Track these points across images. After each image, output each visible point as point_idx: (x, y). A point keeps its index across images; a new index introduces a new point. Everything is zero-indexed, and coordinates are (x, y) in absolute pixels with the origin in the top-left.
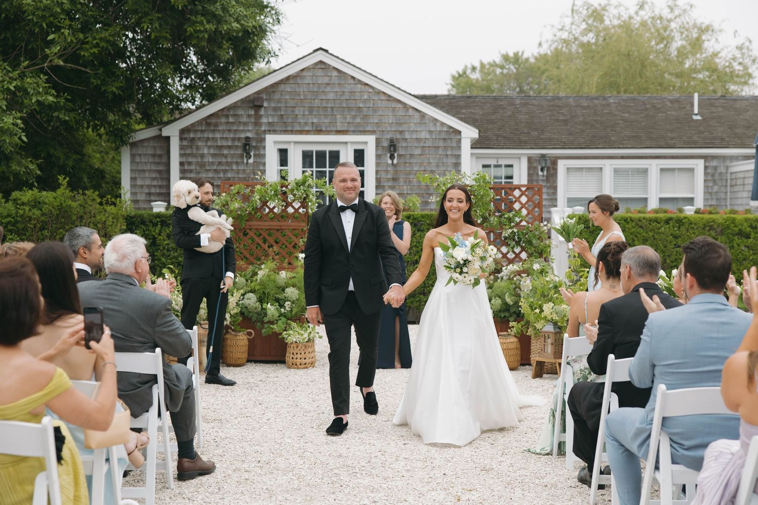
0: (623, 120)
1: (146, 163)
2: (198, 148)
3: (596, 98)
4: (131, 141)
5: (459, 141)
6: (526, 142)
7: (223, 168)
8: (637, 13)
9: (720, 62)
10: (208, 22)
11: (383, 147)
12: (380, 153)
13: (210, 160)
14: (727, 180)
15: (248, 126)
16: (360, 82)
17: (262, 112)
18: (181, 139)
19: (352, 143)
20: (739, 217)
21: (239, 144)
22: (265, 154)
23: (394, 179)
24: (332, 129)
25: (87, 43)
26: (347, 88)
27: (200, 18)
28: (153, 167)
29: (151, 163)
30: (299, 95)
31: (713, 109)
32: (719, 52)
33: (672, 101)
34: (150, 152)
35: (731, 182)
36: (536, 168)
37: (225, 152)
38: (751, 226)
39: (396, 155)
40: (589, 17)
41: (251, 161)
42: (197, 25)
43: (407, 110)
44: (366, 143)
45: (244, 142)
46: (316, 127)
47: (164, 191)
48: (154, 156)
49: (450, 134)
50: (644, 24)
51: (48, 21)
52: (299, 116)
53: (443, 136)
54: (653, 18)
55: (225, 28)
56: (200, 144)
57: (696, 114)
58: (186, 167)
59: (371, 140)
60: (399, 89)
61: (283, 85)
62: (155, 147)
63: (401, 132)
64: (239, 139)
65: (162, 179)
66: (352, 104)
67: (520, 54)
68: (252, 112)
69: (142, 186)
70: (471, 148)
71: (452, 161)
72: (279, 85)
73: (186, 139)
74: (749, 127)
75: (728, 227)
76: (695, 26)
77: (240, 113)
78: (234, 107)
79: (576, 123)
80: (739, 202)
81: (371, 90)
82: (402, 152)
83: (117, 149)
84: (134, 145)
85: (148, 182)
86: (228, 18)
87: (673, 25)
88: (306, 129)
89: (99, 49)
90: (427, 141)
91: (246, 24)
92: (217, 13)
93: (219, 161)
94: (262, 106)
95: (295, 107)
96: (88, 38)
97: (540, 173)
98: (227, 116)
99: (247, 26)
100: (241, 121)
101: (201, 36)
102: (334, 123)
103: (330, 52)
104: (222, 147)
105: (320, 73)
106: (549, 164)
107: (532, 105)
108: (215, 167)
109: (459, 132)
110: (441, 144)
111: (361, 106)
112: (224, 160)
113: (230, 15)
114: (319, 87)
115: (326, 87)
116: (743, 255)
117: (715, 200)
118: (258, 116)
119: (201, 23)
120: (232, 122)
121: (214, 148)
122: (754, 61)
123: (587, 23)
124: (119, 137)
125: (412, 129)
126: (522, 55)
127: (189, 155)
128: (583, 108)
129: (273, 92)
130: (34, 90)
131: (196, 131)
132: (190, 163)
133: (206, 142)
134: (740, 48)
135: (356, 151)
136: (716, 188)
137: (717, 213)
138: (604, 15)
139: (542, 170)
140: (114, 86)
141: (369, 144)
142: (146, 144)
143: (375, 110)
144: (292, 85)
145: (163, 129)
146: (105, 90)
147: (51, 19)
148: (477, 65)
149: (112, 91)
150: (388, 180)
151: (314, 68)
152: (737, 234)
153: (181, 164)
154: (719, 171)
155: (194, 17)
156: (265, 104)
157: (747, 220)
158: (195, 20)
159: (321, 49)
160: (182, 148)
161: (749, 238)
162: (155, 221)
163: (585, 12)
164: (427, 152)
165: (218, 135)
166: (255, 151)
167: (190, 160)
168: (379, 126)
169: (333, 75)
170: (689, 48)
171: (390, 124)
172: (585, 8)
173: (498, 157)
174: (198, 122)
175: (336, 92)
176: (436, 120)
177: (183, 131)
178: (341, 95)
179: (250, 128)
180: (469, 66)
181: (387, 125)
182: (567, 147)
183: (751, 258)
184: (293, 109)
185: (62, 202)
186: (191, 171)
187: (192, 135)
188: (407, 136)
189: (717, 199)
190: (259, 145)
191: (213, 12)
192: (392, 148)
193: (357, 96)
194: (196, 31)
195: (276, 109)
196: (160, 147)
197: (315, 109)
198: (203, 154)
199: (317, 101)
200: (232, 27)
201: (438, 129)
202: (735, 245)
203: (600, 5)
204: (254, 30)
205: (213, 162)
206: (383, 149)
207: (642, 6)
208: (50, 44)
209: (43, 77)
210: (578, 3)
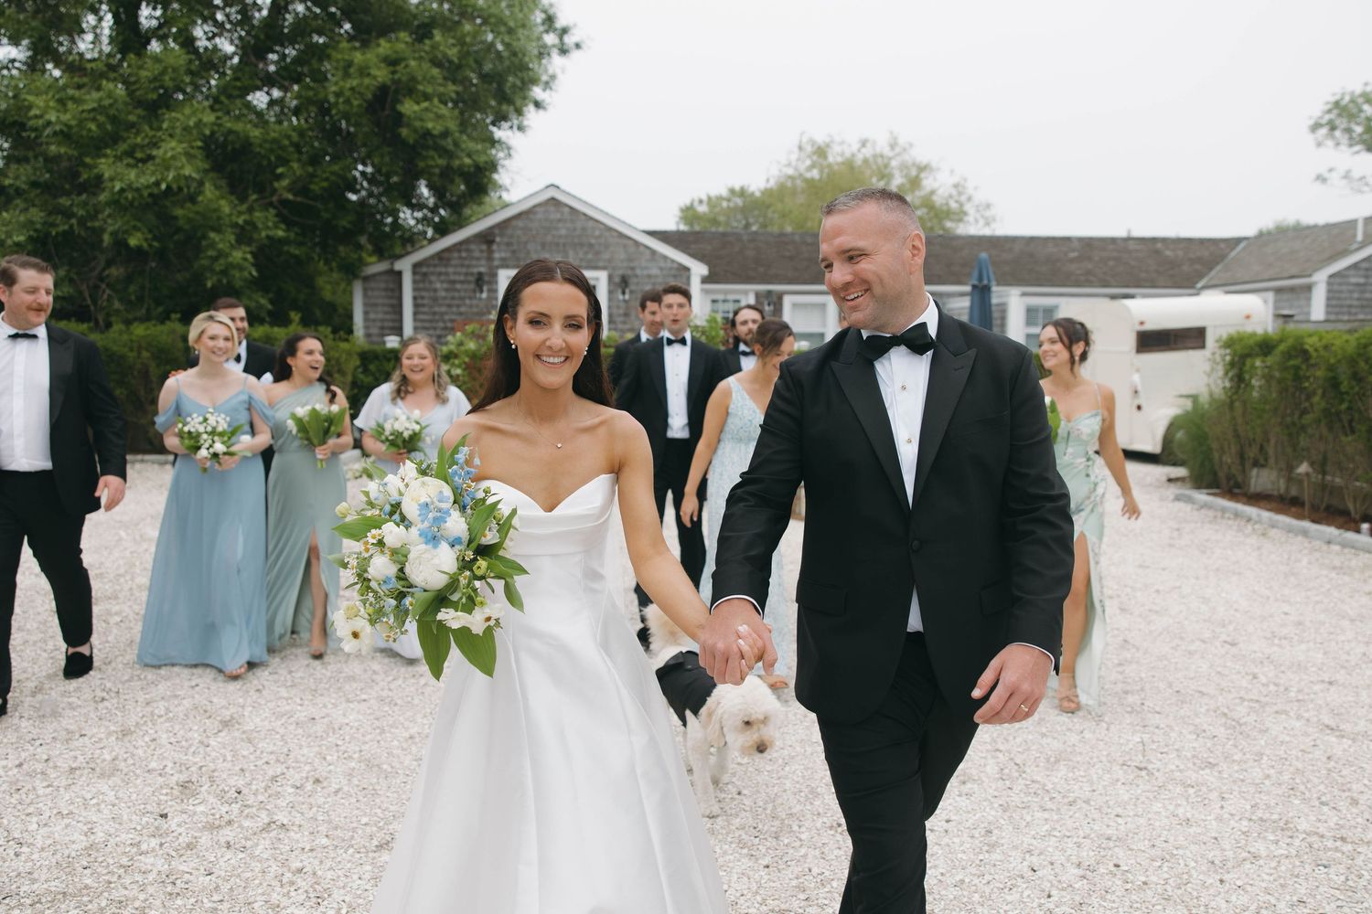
1: (379, 297)
2: (431, 282)
4: (363, 274)
5: (688, 278)
6: (753, 278)
7: (456, 302)
8: (859, 151)
9: (938, 200)
10: (440, 157)
11: (615, 282)
12: (612, 288)
13: (443, 294)
15: (481, 261)
16: (591, 219)
17: (495, 247)
18: (414, 273)
21: (472, 279)
22: (497, 289)
23: (626, 315)
25: (316, 176)
26: (579, 225)
27: (432, 153)
28: (386, 301)
29: (383, 297)
30: (531, 231)
32: (936, 190)
34: (382, 285)
37: (458, 286)
39: (627, 290)
40: (814, 154)
41: (484, 295)
42: (429, 159)
43: (637, 247)
44: (597, 279)
45: (477, 277)
47: (397, 324)
48: (386, 290)
49: (680, 270)
50: (866, 161)
51: (276, 154)
52: (531, 252)
53: (673, 272)
54: (875, 156)
55: (457, 163)
58: (419, 301)
59: (602, 275)
60: (629, 225)
61: (515, 220)
62: (388, 282)
63: (632, 269)
64: (472, 274)
65: (395, 313)
66: (584, 240)
67: (746, 188)
68: (484, 247)
69: (374, 320)
70: (701, 283)
72: (511, 221)
73: (418, 273)
74: (964, 265)
76: (914, 164)
77: (473, 248)
78: (467, 242)
81: (602, 226)
82: (633, 287)
83: (350, 283)
84: (366, 279)
85: (380, 316)
86: (459, 153)
87: (894, 163)
89: (329, 183)
90: (657, 277)
91: (478, 159)
92: (449, 147)
93: (452, 295)
94: (494, 242)
95: (528, 243)
96: (317, 170)
98: (459, 251)
99: (478, 161)
100: (473, 256)
101: (432, 170)
103: (561, 188)
104: (454, 282)
105: (552, 209)
106: (775, 299)
107: (759, 242)
108: (448, 302)
109: (687, 269)
111: (593, 241)
113: (462, 151)
114: (551, 223)
115: (558, 223)
118: (490, 252)
119: (433, 158)
120: (465, 258)
121: (446, 283)
122: (969, 199)
123: (811, 160)
124: (351, 271)
125: (642, 266)
126: (748, 189)
127: (422, 289)
129: (506, 227)
130: (263, 224)
131: (428, 266)
132: (422, 298)
133: (439, 276)
134: (956, 186)
138: (828, 152)
139: (769, 305)
140: (345, 221)
141: (600, 279)
142: (378, 278)
143: (607, 246)
144: (525, 221)
145: (395, 263)
146: (336, 225)
147: (280, 152)
148: (704, 198)
149: (343, 225)
150: (620, 315)
151: (546, 205)
153: (415, 298)
156: (498, 239)
159: (552, 185)
160: (415, 282)
162: (389, 356)
163: (810, 148)
165: (451, 270)
166: (488, 286)
167: (423, 294)
168: (611, 263)
169: (564, 211)
171: (622, 261)
172: (811, 144)
173: (726, 292)
174: (430, 256)
175: (568, 228)
176: (666, 256)
177: (416, 266)
178: (573, 231)
179: (482, 263)
180: (696, 199)
181: (619, 261)
182: (792, 282)
184: (525, 244)
186: (423, 305)
187: (425, 270)
188: (638, 272)
190: (492, 280)
191: (444, 148)
192: (624, 284)
193: (589, 232)
194: (428, 166)
195: (508, 244)
196: (392, 281)
197: (548, 244)
198: (436, 288)
199: (549, 237)
200: (464, 162)
201: (668, 266)
203: (824, 142)
205: (446, 297)
206: (615, 285)
207: (864, 143)
208: (279, 177)
209: (272, 211)
210: (805, 140)
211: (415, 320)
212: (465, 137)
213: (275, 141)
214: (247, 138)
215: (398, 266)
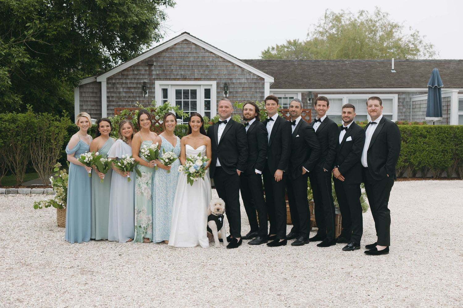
0: (353, 73)
1: (88, 97)
2: (117, 88)
3: (339, 61)
4: (79, 85)
5: (263, 84)
6: (300, 85)
7: (131, 99)
8: (358, 17)
9: (402, 43)
10: (120, 17)
11: (221, 87)
12: (219, 91)
13: (124, 95)
14: (410, 105)
15: (145, 76)
16: (208, 51)
17: (153, 68)
18: (108, 83)
19: (204, 85)
20: (420, 126)
21: (140, 86)
22: (155, 92)
24: (192, 78)
25: (50, 28)
26: (201, 55)
27: (115, 14)
28: (92, 99)
29: (91, 97)
30: (174, 58)
31: (402, 67)
32: (401, 38)
33: (379, 63)
34: (91, 90)
35: (413, 107)
36: (306, 99)
37: (132, 90)
38: (427, 132)
39: (228, 92)
40: (333, 20)
41: (147, 95)
42: (113, 18)
43: (234, 67)
44: (211, 85)
45: (143, 85)
46: (183, 76)
47: (99, 112)
48: (93, 93)
49: (258, 80)
50: (362, 23)
51: (27, 15)
52: (173, 70)
53: (254, 81)
54: (367, 20)
55: (129, 20)
56: (118, 86)
57: (393, 70)
58: (111, 99)
59: (214, 83)
60: (230, 55)
61: (164, 53)
62: (93, 88)
63: (231, 79)
64: (140, 83)
65: (97, 106)
66: (203, 63)
67: (297, 41)
68: (147, 68)
70: (270, 88)
71: (259, 95)
72: (162, 53)
73: (110, 83)
74: (422, 77)
75: (414, 132)
76: (389, 24)
77: (141, 69)
78: (137, 65)
79: (328, 75)
80: (418, 117)
81: (214, 56)
82: (231, 90)
83: (72, 89)
84: (81, 87)
85: (89, 108)
86: (131, 14)
87: (377, 24)
88: (177, 78)
89: (58, 32)
90: (245, 84)
91: (142, 18)
92: (125, 11)
93: (129, 95)
94: (153, 65)
95: (172, 65)
96: (50, 25)
97: (308, 102)
98: (133, 70)
99: (142, 19)
100: (141, 73)
101: (115, 24)
102: (193, 74)
103: (191, 34)
104: (130, 88)
105: (185, 46)
106: (313, 97)
107: (304, 65)
108: (127, 99)
109: (263, 79)
110: (253, 86)
111: (208, 64)
112: (132, 95)
113: (132, 13)
114: (185, 54)
115: (188, 54)
116: (422, 147)
117: (404, 116)
118: (151, 71)
119: (115, 17)
120: (136, 74)
121: (126, 89)
122: (420, 42)
123: (332, 23)
124: (73, 82)
125: (237, 78)
126: (298, 41)
127: (112, 92)
128: (332, 66)
129: (159, 57)
130: (17, 55)
131: (116, 79)
132: (112, 97)
133: (122, 85)
134: (413, 35)
135: (206, 90)
136: (404, 110)
137: (408, 124)
138: (341, 19)
139: (309, 100)
140: (67, 53)
141: (213, 86)
142: (88, 86)
143: (216, 67)
144: (170, 53)
145: (97, 78)
146: (62, 56)
147: (29, 14)
148: (275, 47)
149: (66, 56)
151: (182, 43)
152: (420, 136)
153: (108, 97)
154: (406, 100)
155: (111, 14)
156: (155, 64)
157: (424, 128)
158: (112, 15)
159: (186, 33)
160: (108, 88)
161: (426, 138)
163: (331, 17)
164: (245, 90)
165: (128, 81)
166: (149, 90)
167: (113, 95)
168: (218, 76)
169: (193, 47)
170: (386, 36)
171: (225, 75)
172: (332, 15)
173: (285, 93)
174: (117, 73)
175: (195, 57)
176: (250, 72)
177: (108, 79)
178: (197, 59)
179: (146, 77)
180: (271, 47)
181: (223, 75)
182: (323, 87)
183: (427, 149)
184: (170, 66)
185: (28, 120)
186: (113, 101)
187: (114, 81)
188: (234, 81)
189: (405, 116)
190: (151, 86)
191: (122, 11)
192: (226, 88)
193: (206, 59)
194: (113, 22)
195: (161, 66)
196: (96, 88)
197: (183, 66)
198: (120, 91)
199: (183, 62)
200: (133, 19)
201: (252, 78)
202: (418, 142)
203: (339, 14)
204: (147, 22)
205: (125, 96)
206: (221, 89)
207: (361, 13)
208: (28, 29)
209: (23, 48)
210: (328, 13)
211: (108, 110)
212: (134, 5)
213: (26, 8)
214: (9, 6)
215: (99, 79)
